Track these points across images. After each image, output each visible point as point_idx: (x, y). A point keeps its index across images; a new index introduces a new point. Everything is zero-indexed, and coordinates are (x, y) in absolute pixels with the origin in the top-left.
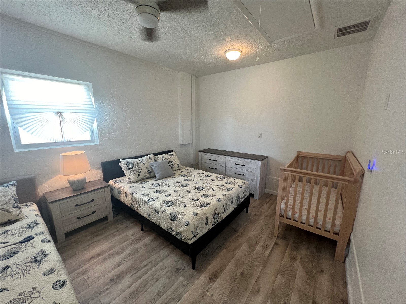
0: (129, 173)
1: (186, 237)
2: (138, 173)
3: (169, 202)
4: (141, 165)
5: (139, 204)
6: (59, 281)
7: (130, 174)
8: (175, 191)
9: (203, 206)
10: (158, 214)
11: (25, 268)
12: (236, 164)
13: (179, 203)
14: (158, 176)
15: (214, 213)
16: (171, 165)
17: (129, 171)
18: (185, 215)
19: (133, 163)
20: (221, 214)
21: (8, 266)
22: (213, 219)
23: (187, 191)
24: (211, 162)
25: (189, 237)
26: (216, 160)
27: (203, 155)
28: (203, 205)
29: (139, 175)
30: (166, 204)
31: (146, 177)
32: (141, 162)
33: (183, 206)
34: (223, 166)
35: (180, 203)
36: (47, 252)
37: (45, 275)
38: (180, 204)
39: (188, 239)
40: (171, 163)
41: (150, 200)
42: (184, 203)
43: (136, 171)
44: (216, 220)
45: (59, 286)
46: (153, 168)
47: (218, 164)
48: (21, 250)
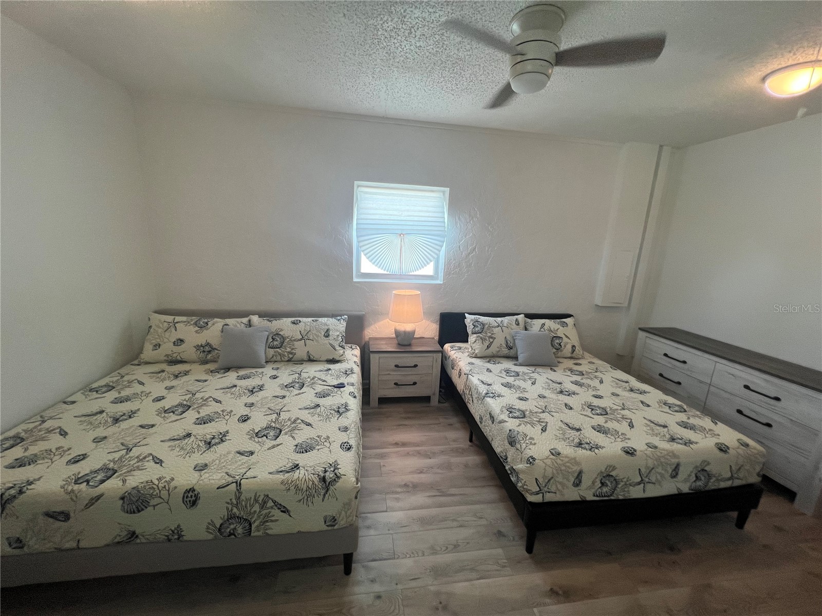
0: (474, 339)
1: (525, 485)
2: (487, 343)
3: (519, 410)
4: (496, 330)
5: (472, 395)
6: (348, 443)
7: (475, 341)
8: (542, 397)
9: (583, 446)
10: (493, 423)
11: (329, 414)
12: (746, 387)
13: (535, 419)
14: (521, 357)
15: (603, 471)
16: (557, 343)
17: (475, 335)
18: (535, 444)
19: (483, 325)
20: (626, 484)
21: (319, 405)
22: (598, 484)
23: (566, 405)
24: (669, 363)
25: (529, 488)
26: (684, 362)
27: (648, 341)
28: (582, 444)
29: (488, 347)
30: (511, 412)
31: (501, 354)
32: (498, 326)
33: (541, 427)
34: (701, 382)
35: (537, 421)
36: (349, 407)
37: (339, 429)
38: (537, 423)
39: (527, 491)
40: (558, 341)
41: (488, 395)
42: (544, 424)
43: (486, 339)
44: (605, 489)
45: (346, 448)
46: (516, 341)
47: (689, 373)
48: (332, 395)
